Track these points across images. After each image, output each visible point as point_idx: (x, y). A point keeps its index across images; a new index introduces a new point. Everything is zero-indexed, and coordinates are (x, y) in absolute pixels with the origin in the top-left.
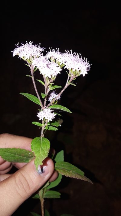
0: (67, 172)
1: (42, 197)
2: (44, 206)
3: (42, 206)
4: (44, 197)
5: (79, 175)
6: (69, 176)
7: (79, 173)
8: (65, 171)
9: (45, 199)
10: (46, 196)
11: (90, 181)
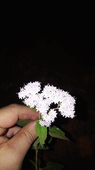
0: (54, 134)
1: (37, 149)
2: (38, 154)
3: (37, 155)
4: (38, 148)
5: (61, 136)
6: (55, 137)
7: (61, 134)
8: (52, 133)
9: (38, 150)
10: (39, 148)
11: (68, 139)
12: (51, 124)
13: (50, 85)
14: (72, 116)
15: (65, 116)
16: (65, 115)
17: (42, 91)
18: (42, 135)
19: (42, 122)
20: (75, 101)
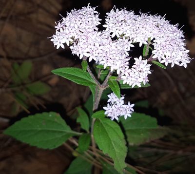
12: (133, 110)
13: (117, 10)
14: (185, 62)
15: (170, 64)
16: (170, 62)
17: (104, 26)
18: (115, 148)
19: (110, 108)
20: (182, 32)
